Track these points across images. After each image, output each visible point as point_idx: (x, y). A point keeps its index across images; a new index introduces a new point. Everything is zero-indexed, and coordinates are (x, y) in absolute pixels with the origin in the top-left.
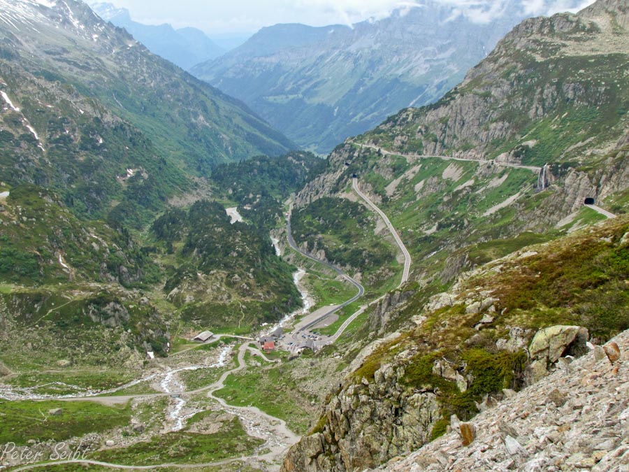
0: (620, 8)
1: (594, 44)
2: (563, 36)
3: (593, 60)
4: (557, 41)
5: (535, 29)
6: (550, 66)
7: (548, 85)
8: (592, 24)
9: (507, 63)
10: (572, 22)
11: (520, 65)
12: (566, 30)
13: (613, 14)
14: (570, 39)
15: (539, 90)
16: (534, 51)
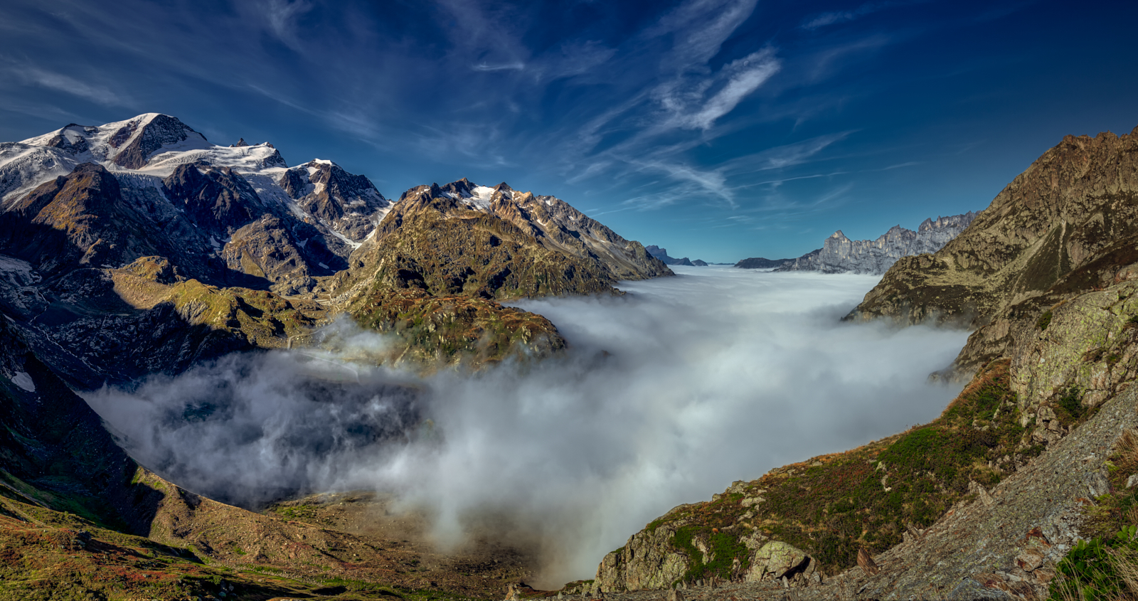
0: (959, 252)
1: (944, 278)
2: (926, 271)
3: (944, 290)
4: (922, 274)
5: (908, 264)
6: (918, 293)
7: (916, 307)
8: (943, 262)
9: (890, 289)
10: (930, 261)
11: (899, 291)
12: (927, 267)
13: (955, 256)
14: (930, 273)
15: (911, 311)
16: (908, 281)
